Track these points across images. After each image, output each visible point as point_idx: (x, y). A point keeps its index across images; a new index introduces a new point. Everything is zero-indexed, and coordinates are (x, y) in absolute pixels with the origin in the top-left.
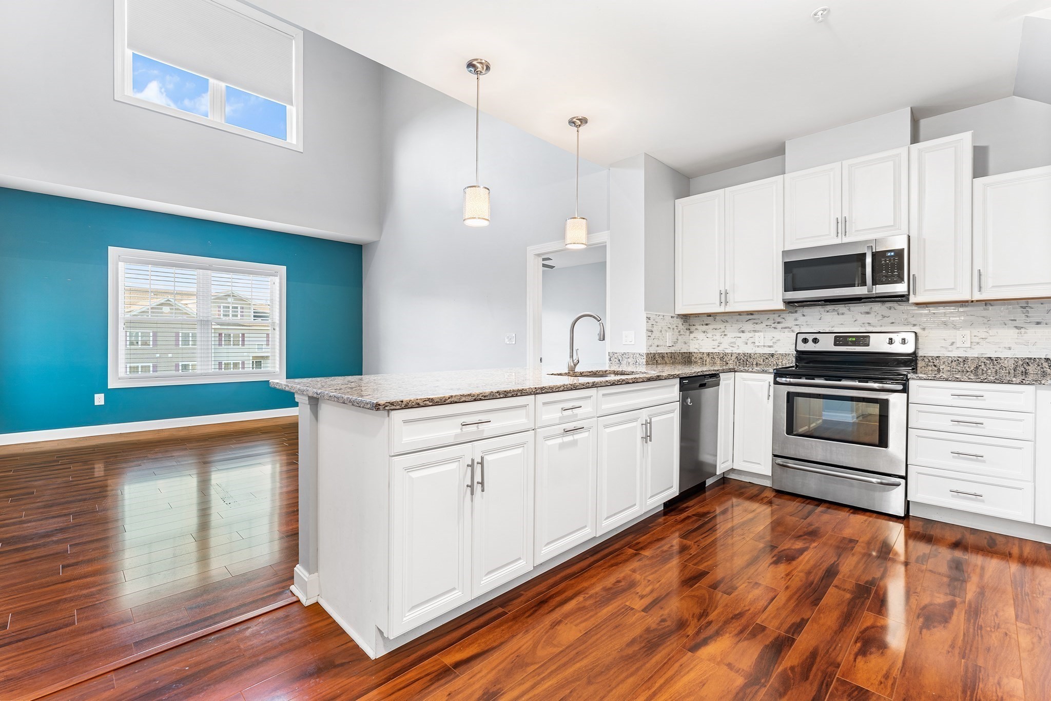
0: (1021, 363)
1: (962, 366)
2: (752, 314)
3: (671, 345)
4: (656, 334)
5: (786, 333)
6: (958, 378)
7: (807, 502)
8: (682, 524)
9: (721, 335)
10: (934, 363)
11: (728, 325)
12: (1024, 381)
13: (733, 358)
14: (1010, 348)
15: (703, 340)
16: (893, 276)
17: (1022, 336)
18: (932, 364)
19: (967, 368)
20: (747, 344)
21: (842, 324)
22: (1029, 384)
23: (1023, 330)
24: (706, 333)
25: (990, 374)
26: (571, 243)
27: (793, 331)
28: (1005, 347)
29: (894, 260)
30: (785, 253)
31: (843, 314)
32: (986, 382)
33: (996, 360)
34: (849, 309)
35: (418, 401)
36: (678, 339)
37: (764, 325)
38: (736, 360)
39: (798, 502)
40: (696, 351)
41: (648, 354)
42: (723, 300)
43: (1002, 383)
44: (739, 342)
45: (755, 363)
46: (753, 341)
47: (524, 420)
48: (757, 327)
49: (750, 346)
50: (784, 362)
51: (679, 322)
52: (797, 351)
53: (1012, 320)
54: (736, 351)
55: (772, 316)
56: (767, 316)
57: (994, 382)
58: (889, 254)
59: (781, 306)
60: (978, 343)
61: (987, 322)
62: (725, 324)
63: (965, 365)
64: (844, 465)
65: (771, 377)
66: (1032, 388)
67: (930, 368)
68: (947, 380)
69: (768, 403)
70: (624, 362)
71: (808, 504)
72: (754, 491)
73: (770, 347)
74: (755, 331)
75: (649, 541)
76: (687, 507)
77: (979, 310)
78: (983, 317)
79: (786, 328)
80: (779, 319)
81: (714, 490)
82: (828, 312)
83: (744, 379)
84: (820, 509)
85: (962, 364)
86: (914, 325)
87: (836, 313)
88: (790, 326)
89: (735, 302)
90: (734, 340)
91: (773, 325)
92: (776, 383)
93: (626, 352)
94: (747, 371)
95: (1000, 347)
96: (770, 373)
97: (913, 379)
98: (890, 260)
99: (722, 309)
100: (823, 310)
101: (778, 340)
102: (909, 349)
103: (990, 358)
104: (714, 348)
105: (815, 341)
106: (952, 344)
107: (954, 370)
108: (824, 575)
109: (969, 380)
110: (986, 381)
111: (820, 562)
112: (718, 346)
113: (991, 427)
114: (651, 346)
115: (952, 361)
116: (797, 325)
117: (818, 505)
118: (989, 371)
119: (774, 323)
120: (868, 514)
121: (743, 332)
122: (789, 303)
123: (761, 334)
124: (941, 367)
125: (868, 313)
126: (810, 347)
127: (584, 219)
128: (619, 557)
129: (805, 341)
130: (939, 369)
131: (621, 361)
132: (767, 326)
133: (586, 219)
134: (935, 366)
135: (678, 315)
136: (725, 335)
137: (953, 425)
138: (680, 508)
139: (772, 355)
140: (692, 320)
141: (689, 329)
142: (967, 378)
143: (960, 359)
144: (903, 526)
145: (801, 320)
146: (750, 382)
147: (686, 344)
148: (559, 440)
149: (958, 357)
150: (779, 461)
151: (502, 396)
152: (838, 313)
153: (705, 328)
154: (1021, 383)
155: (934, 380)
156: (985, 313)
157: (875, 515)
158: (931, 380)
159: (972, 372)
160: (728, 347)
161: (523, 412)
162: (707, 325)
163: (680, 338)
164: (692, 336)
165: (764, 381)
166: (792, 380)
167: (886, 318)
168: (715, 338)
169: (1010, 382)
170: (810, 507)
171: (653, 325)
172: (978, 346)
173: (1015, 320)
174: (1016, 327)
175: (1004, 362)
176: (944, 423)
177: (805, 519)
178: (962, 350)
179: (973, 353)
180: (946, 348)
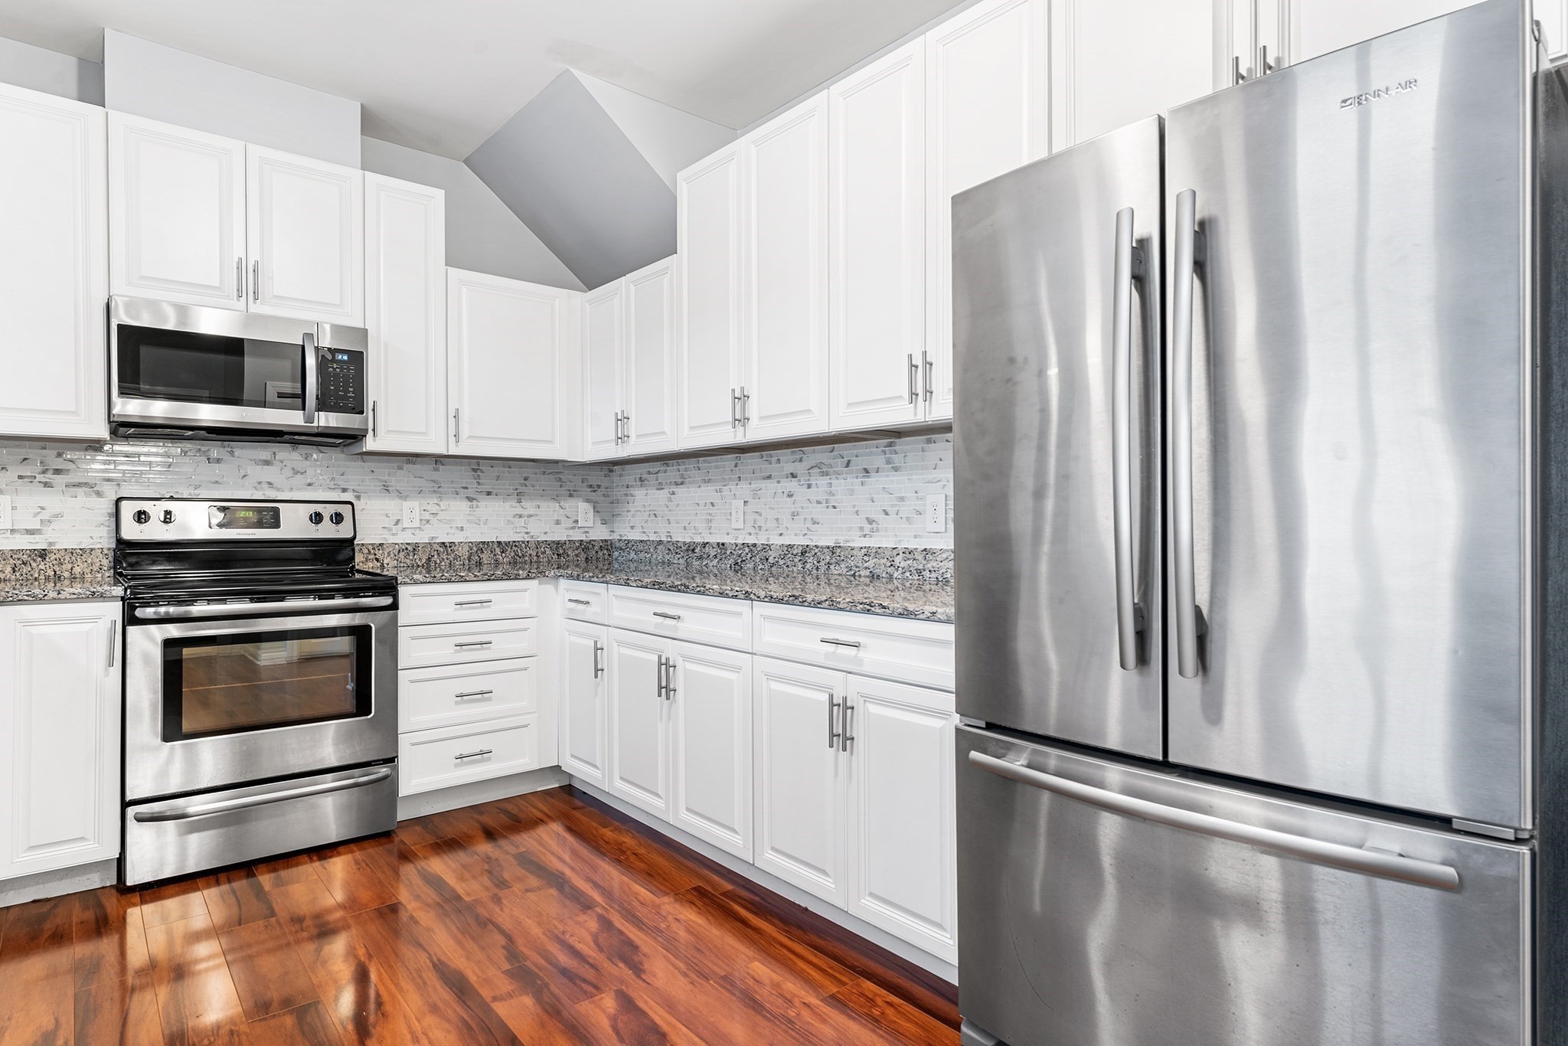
0: (476, 549)
1: (411, 557)
5: (83, 498)
6: (462, 577)
10: (375, 554)
14: (462, 529)
16: (345, 397)
17: (474, 511)
18: (372, 557)
19: (417, 561)
21: (217, 482)
23: (475, 503)
25: (443, 567)
27: (99, 494)
28: (457, 528)
29: (348, 369)
31: (218, 461)
32: (493, 580)
33: (450, 547)
34: (232, 453)
37: (11, 475)
52: (118, 541)
53: (464, 488)
55: (34, 454)
56: (23, 452)
57: (502, 579)
58: (340, 357)
59: (102, 432)
60: (428, 521)
61: (438, 491)
63: (415, 557)
67: (371, 565)
69: (107, 675)
73: (31, 532)
77: (423, 469)
78: (434, 481)
79: (79, 485)
80: (59, 464)
82: (187, 453)
85: (412, 554)
86: (344, 490)
87: (204, 459)
88: (94, 482)
94: (39, 600)
95: (452, 527)
96: (113, 598)
97: (404, 584)
98: (342, 369)
101: (57, 516)
102: (343, 531)
103: (444, 543)
105: (167, 517)
106: (397, 522)
107: (402, 565)
109: (475, 579)
110: (493, 577)
115: (399, 551)
118: (443, 564)
119: (44, 472)
124: (386, 562)
125: (267, 463)
126: (158, 531)
129: (141, 517)
130: (383, 564)
132: (20, 477)
134: (377, 560)
137: (456, 652)
142: (473, 576)
143: (409, 548)
146: (46, 629)
149: (407, 544)
152: (208, 459)
155: (434, 582)
156: (435, 475)
158: (429, 582)
159: (423, 565)
167: (299, 476)
172: (428, 525)
173: (467, 488)
174: (470, 499)
175: (458, 550)
176: (444, 651)
178: (409, 532)
179: (422, 538)
180: (390, 530)
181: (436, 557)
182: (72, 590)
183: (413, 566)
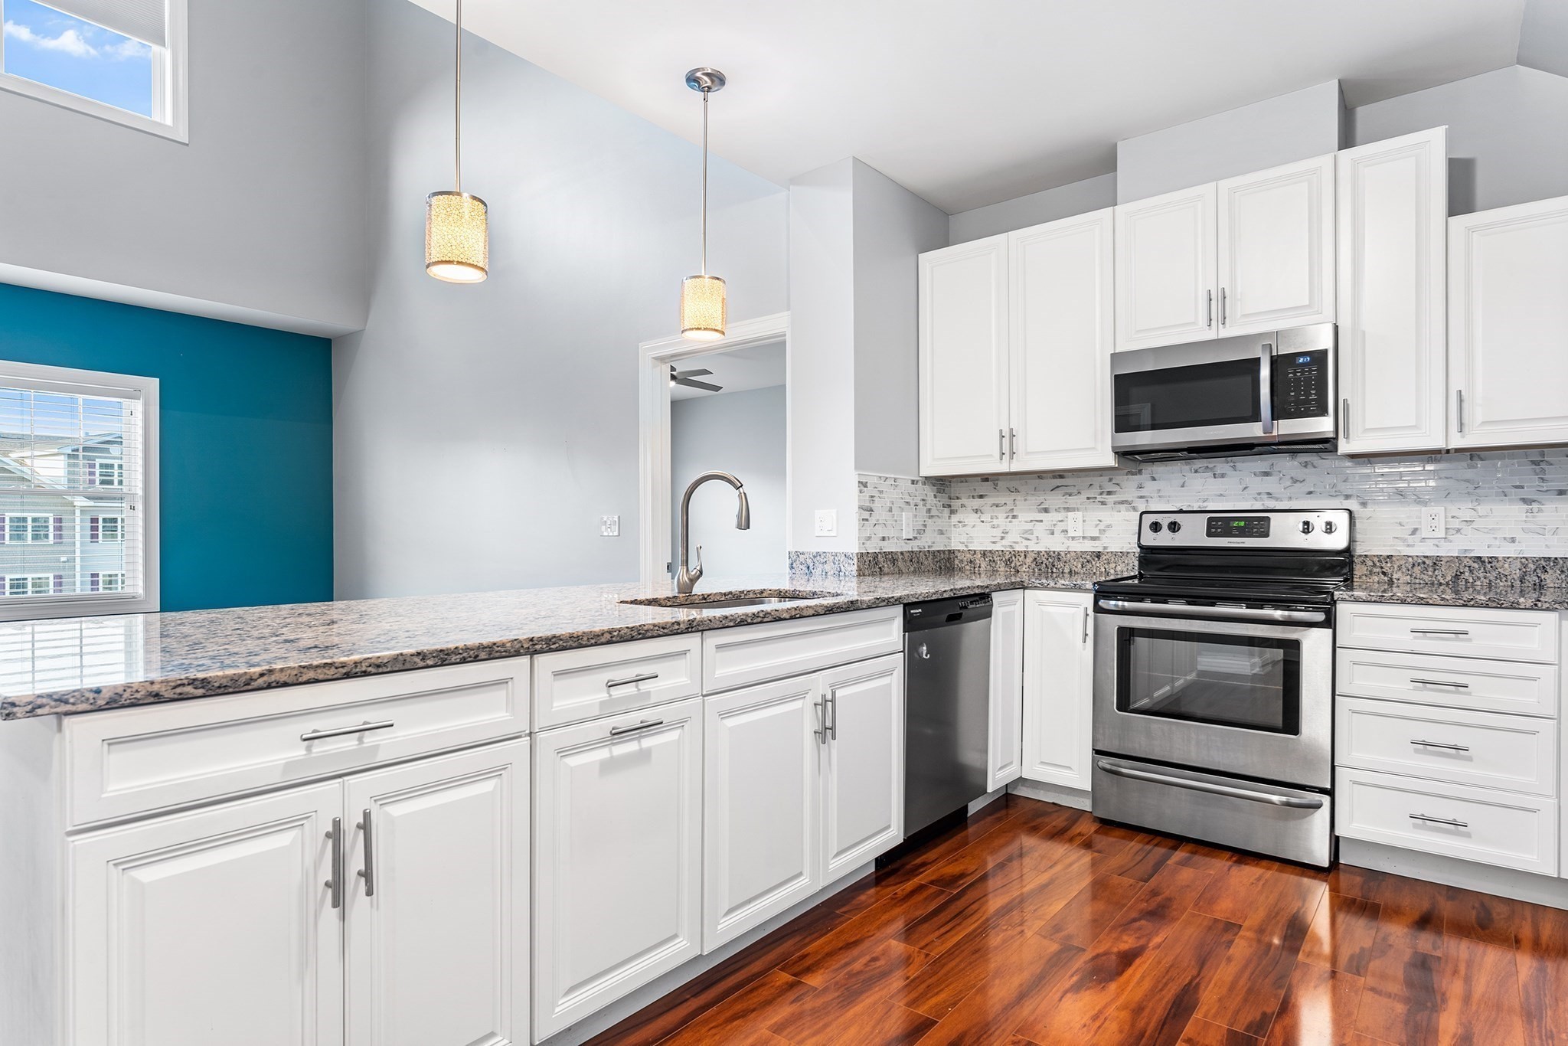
0: (1533, 567)
1: (1430, 573)
2: (1061, 477)
3: (911, 538)
4: (880, 514)
5: (1122, 512)
6: (1422, 599)
7: (1155, 841)
8: (905, 906)
9: (1007, 518)
10: (1382, 568)
11: (1019, 497)
12: (1539, 604)
13: (1029, 560)
14: (1513, 540)
15: (974, 526)
16: (1307, 401)
17: (1534, 517)
18: (1378, 570)
19: (1439, 577)
20: (1053, 534)
21: (1221, 495)
22: (1548, 609)
23: (1535, 506)
24: (979, 514)
25: (1479, 588)
26: (692, 329)
27: (1135, 509)
28: (1505, 538)
29: (1310, 371)
30: (1116, 358)
31: (1223, 476)
32: (1473, 606)
33: (1490, 563)
34: (1234, 467)
35: (155, 688)
36: (925, 526)
37: (1083, 497)
38: (1033, 565)
39: (1140, 842)
40: (962, 548)
41: (861, 556)
42: (1006, 449)
43: (1500, 607)
44: (1040, 530)
45: (1067, 570)
46: (1065, 529)
47: (502, 715)
48: (1072, 501)
49: (1059, 537)
50: (1119, 568)
51: (929, 491)
52: (1140, 546)
53: (1517, 487)
54: (1033, 547)
55: (1097, 480)
56: (1088, 480)
57: (1487, 606)
58: (1301, 360)
59: (1109, 460)
60: (1458, 531)
61: (1474, 492)
62: (1014, 496)
63: (1436, 573)
64: (1222, 769)
65: (1088, 599)
66: (1553, 616)
67: (1376, 579)
68: (1403, 602)
69: (1084, 649)
70: (817, 572)
71: (1156, 845)
72: (1059, 821)
73: (1094, 539)
74: (1068, 509)
75: (827, 950)
76: (924, 864)
77: (1460, 469)
78: (1467, 481)
79: (1122, 502)
80: (1109, 486)
81: (982, 822)
82: (1196, 471)
83: (1041, 603)
84: (1179, 855)
85: (1431, 569)
86: (1347, 497)
87: (1211, 474)
88: (1130, 499)
89: (1028, 453)
90: (1029, 526)
91: (1099, 498)
92: (1098, 609)
93: (821, 550)
94: (1046, 588)
95: (1496, 538)
96: (1087, 591)
97: (1343, 600)
98: (1302, 372)
99: (1003, 467)
100: (1187, 467)
101: (1108, 526)
102: (1338, 541)
103: (1480, 558)
104: (994, 543)
105: (1174, 527)
106: (1414, 531)
107: (1417, 581)
108: (1168, 1014)
109: (1442, 603)
110: (1472, 603)
111: (1164, 980)
112: (1002, 538)
113: (1483, 692)
114: (869, 538)
115: (1414, 565)
116: (1141, 497)
117: (1175, 848)
118: (1478, 583)
119: (1101, 494)
120: (1265, 863)
121: (1046, 510)
122: (1125, 455)
123: (1079, 515)
124: (1395, 576)
125: (1266, 474)
126: (1165, 539)
127: (718, 279)
128: (755, 994)
130: (1391, 579)
131: (811, 568)
132: (1088, 498)
133: (724, 282)
134: (1384, 573)
135: (926, 477)
136: (1014, 517)
137: (1415, 689)
138: (908, 867)
139: (1098, 555)
140: (956, 489)
141: (949, 506)
142: (1439, 599)
143: (1428, 562)
144: (1328, 887)
145: (1150, 487)
146: (1051, 609)
147: (943, 534)
148: (603, 754)
149: (1425, 557)
150: (1105, 762)
151: (430, 662)
152: (1214, 474)
153: (977, 502)
154: (1534, 607)
155: (1381, 602)
156: (1470, 474)
157: (1277, 865)
158: (1375, 602)
159: (1447, 584)
160: (1019, 540)
161: (499, 695)
162: (981, 497)
163: (929, 522)
164: (955, 518)
165: (1076, 605)
166: (1126, 604)
167: (1298, 485)
168: (995, 522)
169: (1514, 606)
170: (1160, 851)
171: (872, 497)
172: (1458, 535)
173: (1522, 487)
174: (1524, 501)
175: (1503, 567)
176: (1399, 685)
177: (1146, 881)
178: (1430, 543)
179: (1449, 549)
180: (1404, 540)
181: (1467, 574)
182: (1063, 582)
183: (1433, 584)
